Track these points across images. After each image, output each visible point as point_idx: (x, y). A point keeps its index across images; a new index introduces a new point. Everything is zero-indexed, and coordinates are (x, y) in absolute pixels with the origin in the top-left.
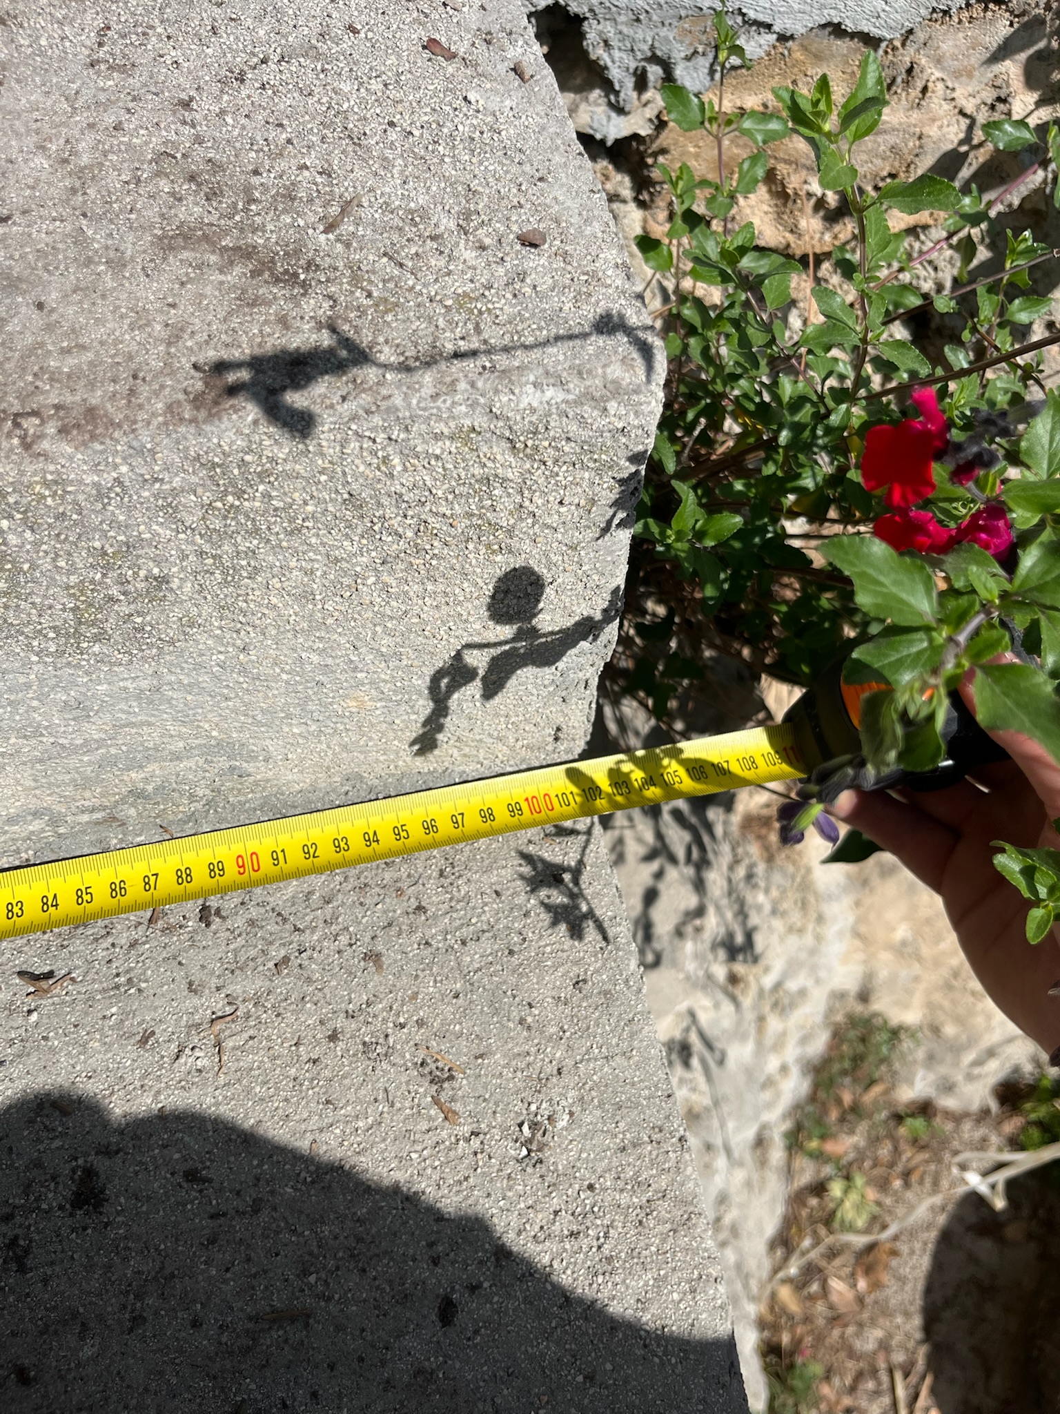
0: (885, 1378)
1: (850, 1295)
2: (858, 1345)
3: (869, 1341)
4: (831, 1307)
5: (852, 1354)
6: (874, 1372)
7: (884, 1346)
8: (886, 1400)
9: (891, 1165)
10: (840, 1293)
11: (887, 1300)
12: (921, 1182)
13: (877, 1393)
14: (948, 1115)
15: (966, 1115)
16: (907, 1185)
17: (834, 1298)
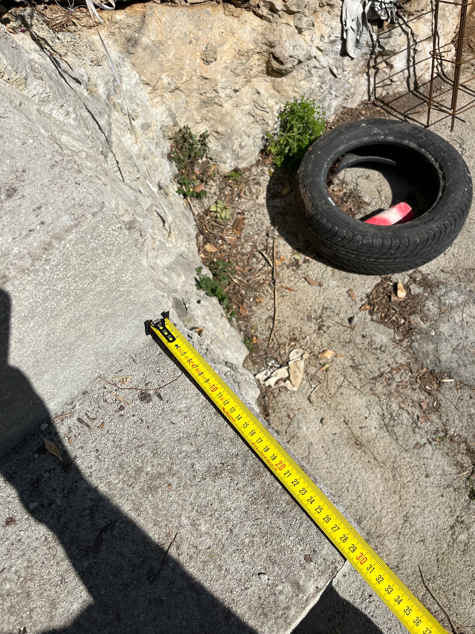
0: (260, 256)
1: (234, 238)
2: (244, 251)
3: (248, 248)
4: (229, 245)
5: (243, 255)
6: (254, 256)
7: (254, 246)
8: (263, 262)
9: (232, 194)
10: (231, 239)
11: (249, 233)
12: (245, 194)
13: (259, 262)
14: (245, 169)
15: (252, 166)
16: (240, 197)
17: (228, 242)
